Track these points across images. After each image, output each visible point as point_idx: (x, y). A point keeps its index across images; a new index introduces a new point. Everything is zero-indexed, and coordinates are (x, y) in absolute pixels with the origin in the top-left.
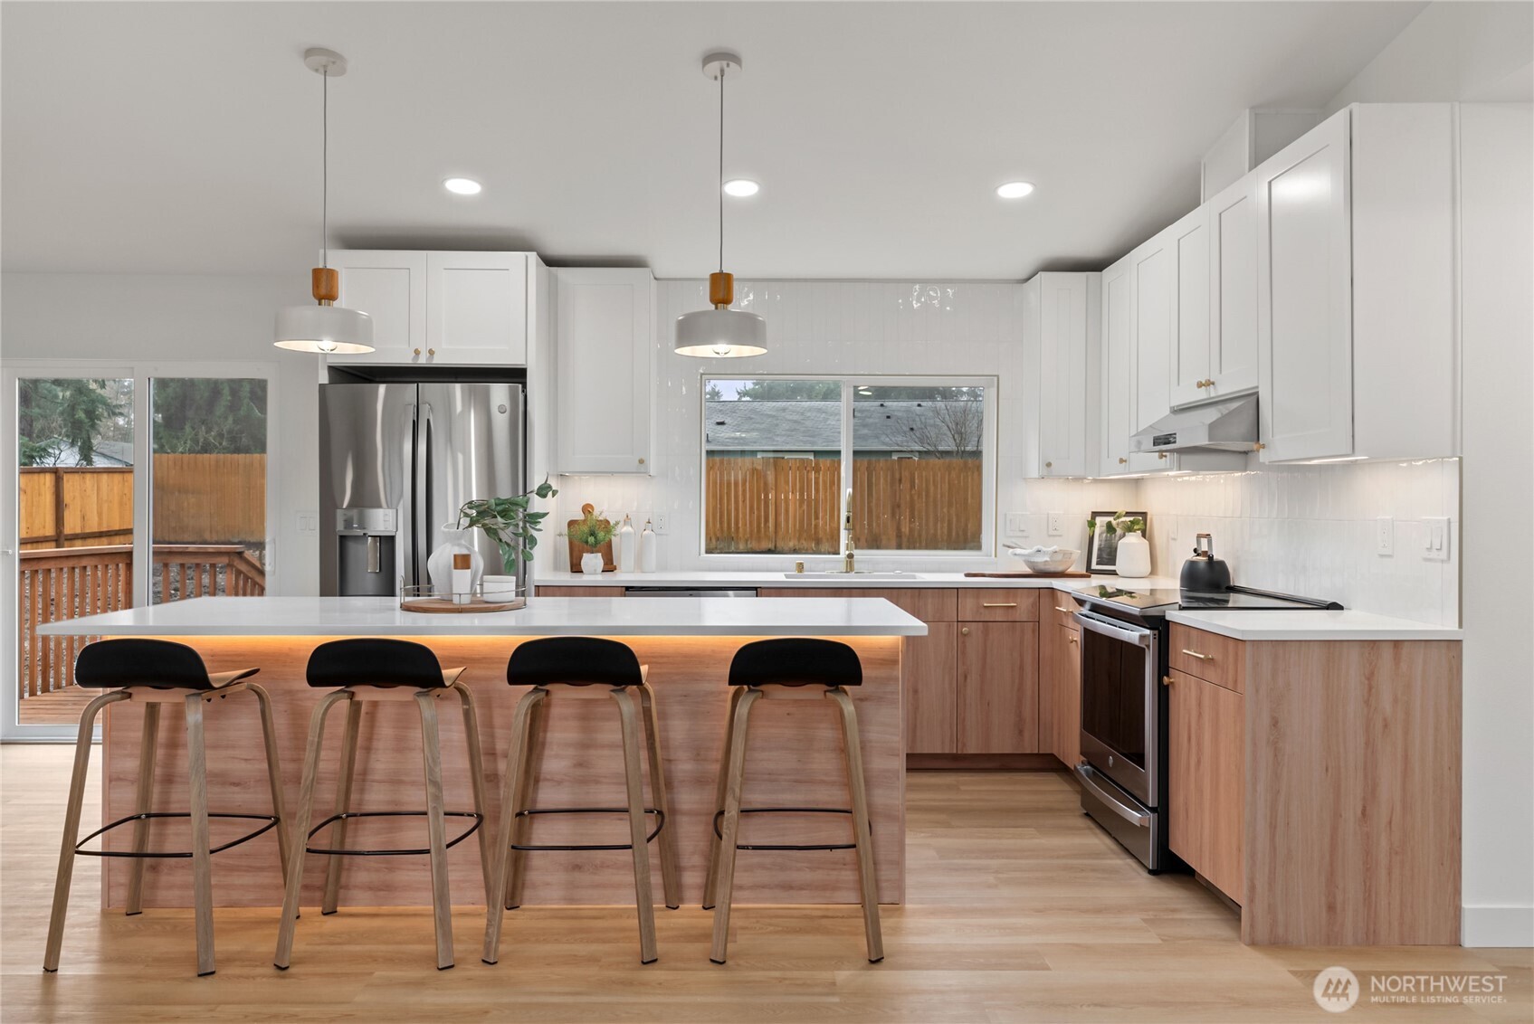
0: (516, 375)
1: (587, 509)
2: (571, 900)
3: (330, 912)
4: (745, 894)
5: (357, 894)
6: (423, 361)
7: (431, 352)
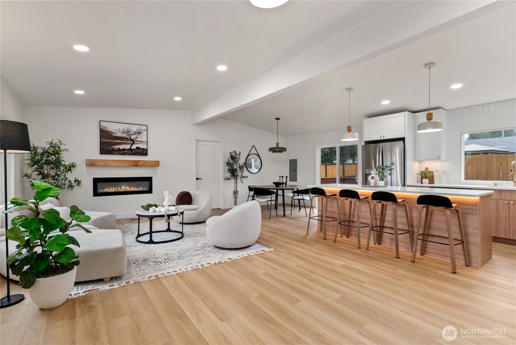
0: (403, 139)
1: (427, 169)
2: (391, 246)
3: (348, 237)
4: (432, 255)
5: (352, 235)
6: (382, 138)
7: (384, 136)
